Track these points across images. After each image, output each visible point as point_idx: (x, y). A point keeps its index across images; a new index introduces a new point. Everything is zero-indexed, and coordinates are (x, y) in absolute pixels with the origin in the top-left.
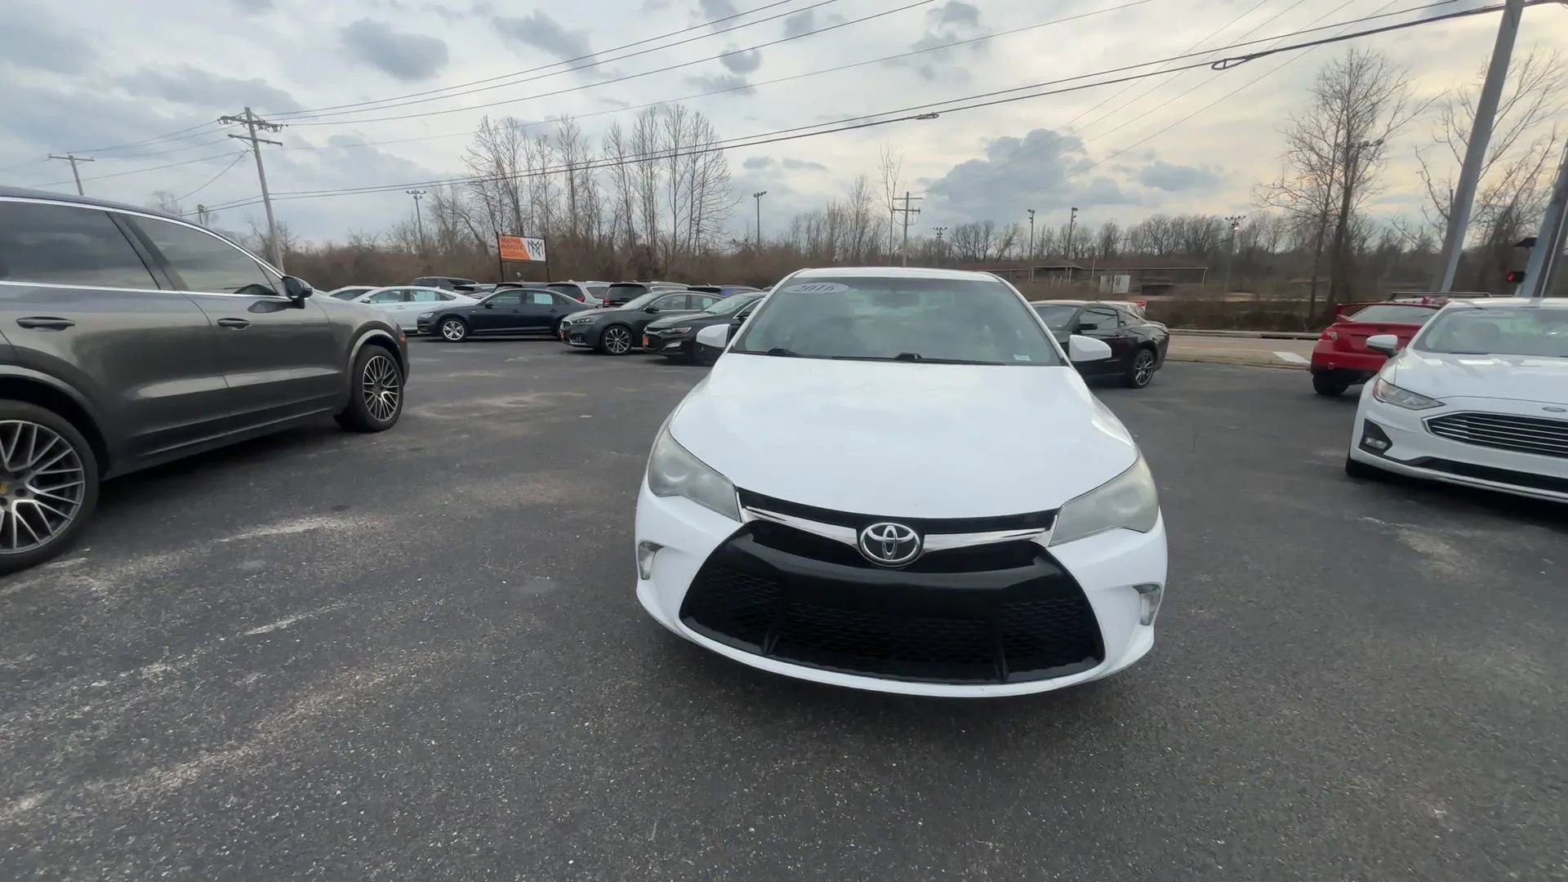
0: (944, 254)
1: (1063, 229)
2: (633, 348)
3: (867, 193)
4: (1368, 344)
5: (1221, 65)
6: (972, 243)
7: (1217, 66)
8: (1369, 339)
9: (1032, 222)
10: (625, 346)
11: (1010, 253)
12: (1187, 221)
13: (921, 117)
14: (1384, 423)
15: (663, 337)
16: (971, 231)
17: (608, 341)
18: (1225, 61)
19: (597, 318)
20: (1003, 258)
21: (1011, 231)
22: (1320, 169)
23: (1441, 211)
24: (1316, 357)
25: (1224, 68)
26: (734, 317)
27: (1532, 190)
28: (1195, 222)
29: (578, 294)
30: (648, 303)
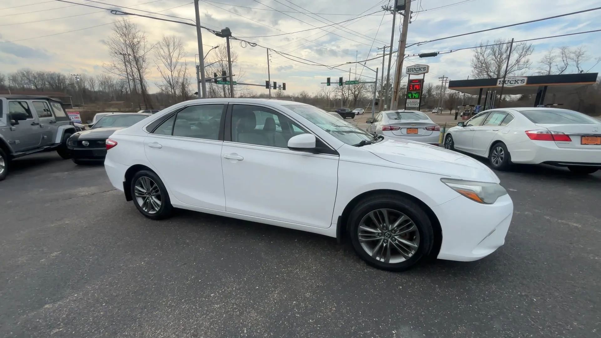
7: (112, 12)
18: (116, 11)
25: (115, 14)
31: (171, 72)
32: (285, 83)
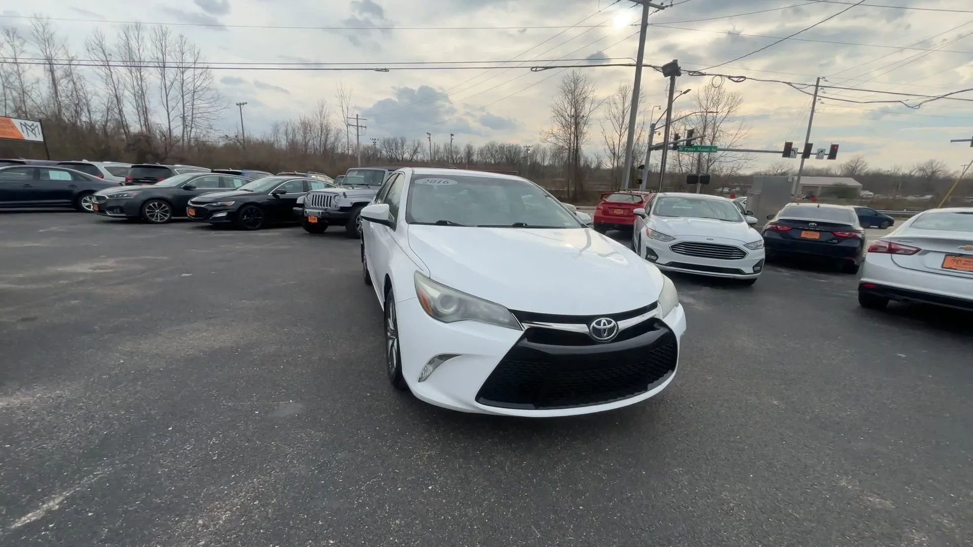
0: (377, 155)
1: (445, 146)
2: (173, 218)
3: (327, 112)
4: (634, 212)
5: (534, 69)
6: (394, 150)
7: (533, 69)
8: (634, 210)
9: (430, 140)
10: (166, 216)
11: (417, 157)
12: (506, 146)
13: (377, 70)
14: (656, 248)
15: (210, 209)
16: (393, 143)
17: (148, 212)
18: (536, 67)
19: (135, 193)
20: (413, 160)
21: (416, 145)
22: (566, 126)
23: (611, 151)
24: (596, 218)
25: (536, 71)
26: (269, 194)
27: (638, 144)
28: (509, 147)
29: (96, 172)
30: (185, 182)
31: (620, 136)
32: (837, 146)
